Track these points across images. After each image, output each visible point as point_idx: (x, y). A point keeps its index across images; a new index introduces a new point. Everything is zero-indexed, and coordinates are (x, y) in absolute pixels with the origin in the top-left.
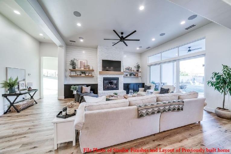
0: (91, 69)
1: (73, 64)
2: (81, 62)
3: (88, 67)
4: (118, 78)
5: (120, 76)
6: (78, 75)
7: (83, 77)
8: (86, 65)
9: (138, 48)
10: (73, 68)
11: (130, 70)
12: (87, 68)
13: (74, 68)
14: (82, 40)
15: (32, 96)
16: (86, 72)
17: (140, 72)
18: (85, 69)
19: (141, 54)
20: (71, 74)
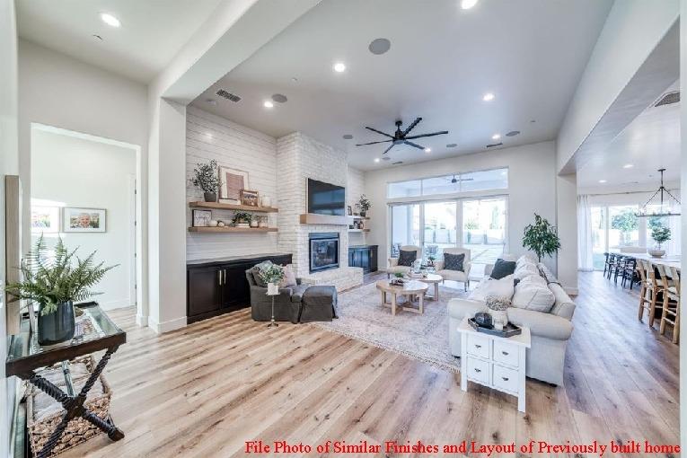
0: (265, 203)
3: (253, 197)
4: (339, 234)
5: (342, 227)
9: (377, 160)
10: (206, 199)
12: (252, 199)
17: (368, 218)
18: (245, 203)
19: (366, 173)
20: (196, 221)
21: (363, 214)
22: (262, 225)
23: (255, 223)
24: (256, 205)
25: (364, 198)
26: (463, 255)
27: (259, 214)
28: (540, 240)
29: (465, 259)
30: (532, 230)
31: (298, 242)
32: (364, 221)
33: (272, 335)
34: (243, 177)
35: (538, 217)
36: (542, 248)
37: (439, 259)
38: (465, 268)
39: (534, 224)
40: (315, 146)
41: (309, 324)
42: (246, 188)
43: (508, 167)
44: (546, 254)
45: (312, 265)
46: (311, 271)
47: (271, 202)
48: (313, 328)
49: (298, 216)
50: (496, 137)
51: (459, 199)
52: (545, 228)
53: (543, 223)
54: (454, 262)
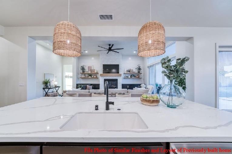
0: (96, 72)
1: (83, 69)
2: (88, 67)
4: (117, 79)
5: (119, 77)
6: (86, 77)
7: (90, 78)
8: (92, 69)
11: (131, 72)
12: (93, 71)
13: (84, 72)
14: (86, 52)
15: (57, 90)
16: (92, 75)
21: (139, 72)
25: (139, 66)
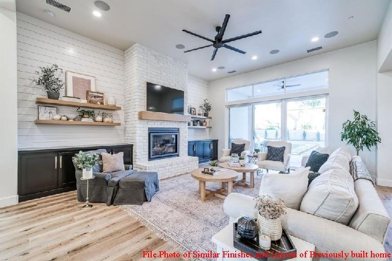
0: (110, 102)
2: (75, 80)
3: (98, 97)
4: (179, 129)
5: (181, 124)
9: (214, 70)
10: (49, 97)
11: (192, 113)
12: (98, 99)
16: (96, 111)
17: (211, 118)
18: (90, 102)
19: (209, 82)
20: (40, 115)
21: (206, 115)
22: (106, 120)
23: (99, 118)
24: (102, 103)
25: (207, 102)
26: (284, 148)
27: (105, 111)
28: (359, 134)
29: (286, 151)
30: (350, 125)
31: (137, 135)
32: (207, 120)
33: (75, 218)
34: (89, 81)
35: (357, 113)
36: (360, 142)
37: (264, 151)
38: (285, 159)
39: (352, 119)
40: (155, 56)
41: (120, 207)
42: (93, 89)
43: (328, 70)
44: (365, 147)
45: (152, 154)
46: (150, 159)
47: (116, 102)
48: (120, 210)
49: (137, 113)
50: (315, 40)
51: (284, 100)
52: (364, 123)
53: (362, 120)
54: (276, 154)
